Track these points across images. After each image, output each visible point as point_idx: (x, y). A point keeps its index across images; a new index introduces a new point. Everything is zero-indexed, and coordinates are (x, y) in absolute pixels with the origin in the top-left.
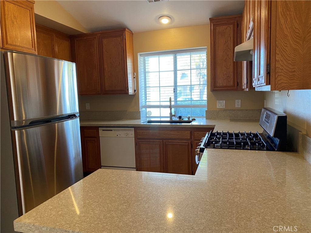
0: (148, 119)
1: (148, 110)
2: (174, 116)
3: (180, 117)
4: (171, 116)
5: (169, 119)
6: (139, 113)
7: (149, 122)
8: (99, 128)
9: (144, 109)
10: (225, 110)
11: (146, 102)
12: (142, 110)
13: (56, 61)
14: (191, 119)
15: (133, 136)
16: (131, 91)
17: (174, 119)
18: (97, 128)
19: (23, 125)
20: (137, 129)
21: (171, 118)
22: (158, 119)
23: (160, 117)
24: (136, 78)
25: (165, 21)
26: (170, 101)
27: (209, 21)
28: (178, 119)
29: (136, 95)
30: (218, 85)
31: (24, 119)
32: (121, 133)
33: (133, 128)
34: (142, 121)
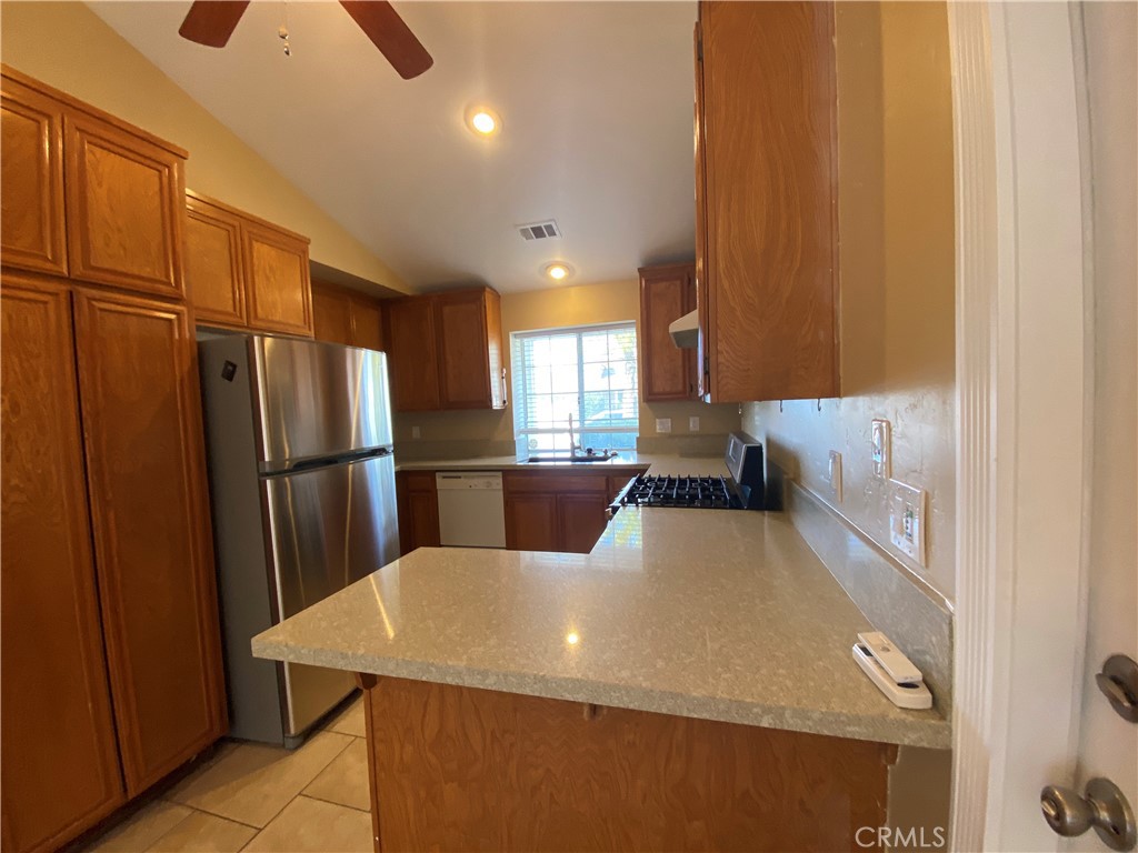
0: (531, 456)
1: (531, 437)
2: (579, 448)
3: (589, 451)
4: (574, 448)
5: (569, 455)
6: (513, 443)
7: (532, 460)
8: (437, 474)
9: (523, 436)
10: (671, 436)
11: (526, 423)
12: (519, 438)
13: (349, 350)
14: (609, 454)
15: (501, 486)
16: (497, 404)
17: (579, 454)
18: (432, 474)
19: (286, 468)
20: (509, 473)
21: (573, 453)
22: (550, 455)
23: (554, 451)
24: (507, 378)
25: (558, 274)
26: (571, 421)
27: (638, 274)
28: (585, 455)
29: (506, 411)
30: (656, 390)
31: (287, 457)
32: (478, 482)
33: (500, 474)
34: (520, 459)
